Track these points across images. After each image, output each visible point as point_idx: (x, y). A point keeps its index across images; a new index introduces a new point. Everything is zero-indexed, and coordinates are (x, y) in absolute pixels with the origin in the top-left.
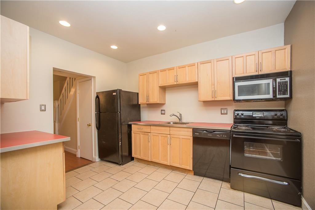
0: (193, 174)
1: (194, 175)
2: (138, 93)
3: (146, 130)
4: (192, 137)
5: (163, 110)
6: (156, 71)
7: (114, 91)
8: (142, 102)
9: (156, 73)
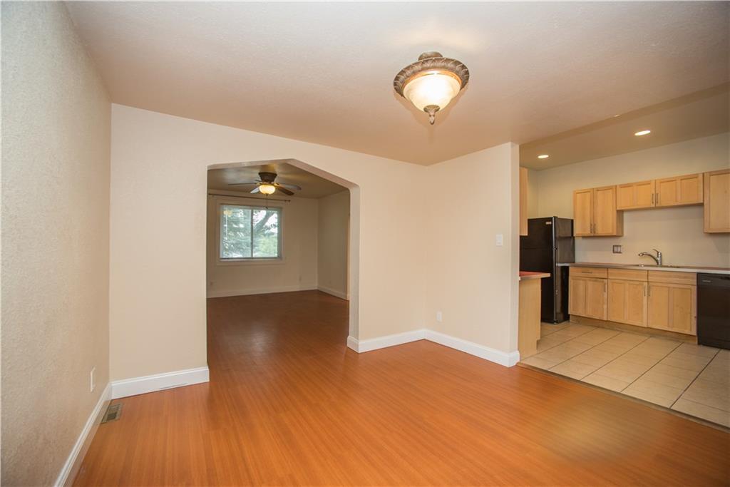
0: (696, 342)
1: (699, 344)
2: (572, 221)
3: (597, 275)
4: (696, 287)
5: (617, 246)
6: (612, 186)
7: (550, 219)
8: (580, 232)
9: (611, 191)
